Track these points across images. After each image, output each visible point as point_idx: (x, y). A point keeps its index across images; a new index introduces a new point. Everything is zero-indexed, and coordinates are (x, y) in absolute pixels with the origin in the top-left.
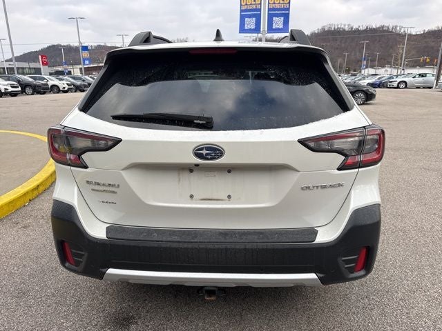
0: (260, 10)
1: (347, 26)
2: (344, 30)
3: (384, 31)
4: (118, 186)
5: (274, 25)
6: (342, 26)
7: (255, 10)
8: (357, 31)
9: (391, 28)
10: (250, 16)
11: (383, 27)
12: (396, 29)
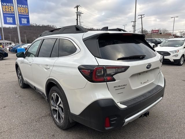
0: (14, 14)
1: (34, 24)
2: (33, 26)
3: (49, 27)
4: (126, 85)
5: (22, 22)
6: (32, 24)
7: (12, 14)
8: (39, 26)
9: (51, 26)
10: (9, 17)
11: (49, 25)
12: (53, 27)
